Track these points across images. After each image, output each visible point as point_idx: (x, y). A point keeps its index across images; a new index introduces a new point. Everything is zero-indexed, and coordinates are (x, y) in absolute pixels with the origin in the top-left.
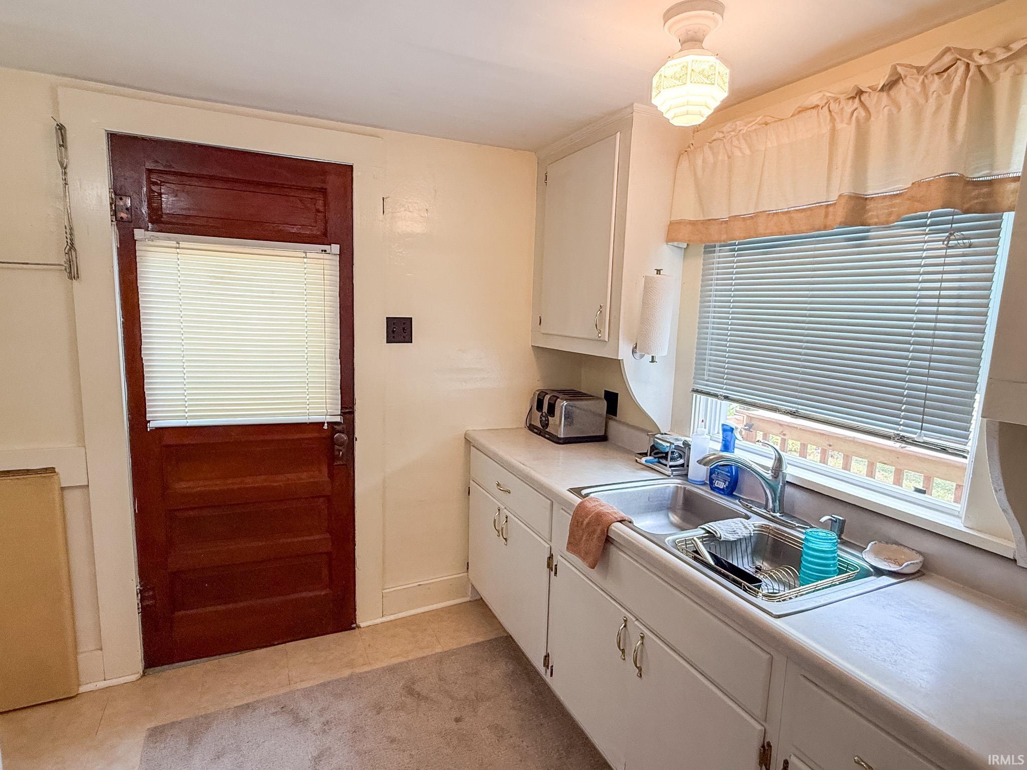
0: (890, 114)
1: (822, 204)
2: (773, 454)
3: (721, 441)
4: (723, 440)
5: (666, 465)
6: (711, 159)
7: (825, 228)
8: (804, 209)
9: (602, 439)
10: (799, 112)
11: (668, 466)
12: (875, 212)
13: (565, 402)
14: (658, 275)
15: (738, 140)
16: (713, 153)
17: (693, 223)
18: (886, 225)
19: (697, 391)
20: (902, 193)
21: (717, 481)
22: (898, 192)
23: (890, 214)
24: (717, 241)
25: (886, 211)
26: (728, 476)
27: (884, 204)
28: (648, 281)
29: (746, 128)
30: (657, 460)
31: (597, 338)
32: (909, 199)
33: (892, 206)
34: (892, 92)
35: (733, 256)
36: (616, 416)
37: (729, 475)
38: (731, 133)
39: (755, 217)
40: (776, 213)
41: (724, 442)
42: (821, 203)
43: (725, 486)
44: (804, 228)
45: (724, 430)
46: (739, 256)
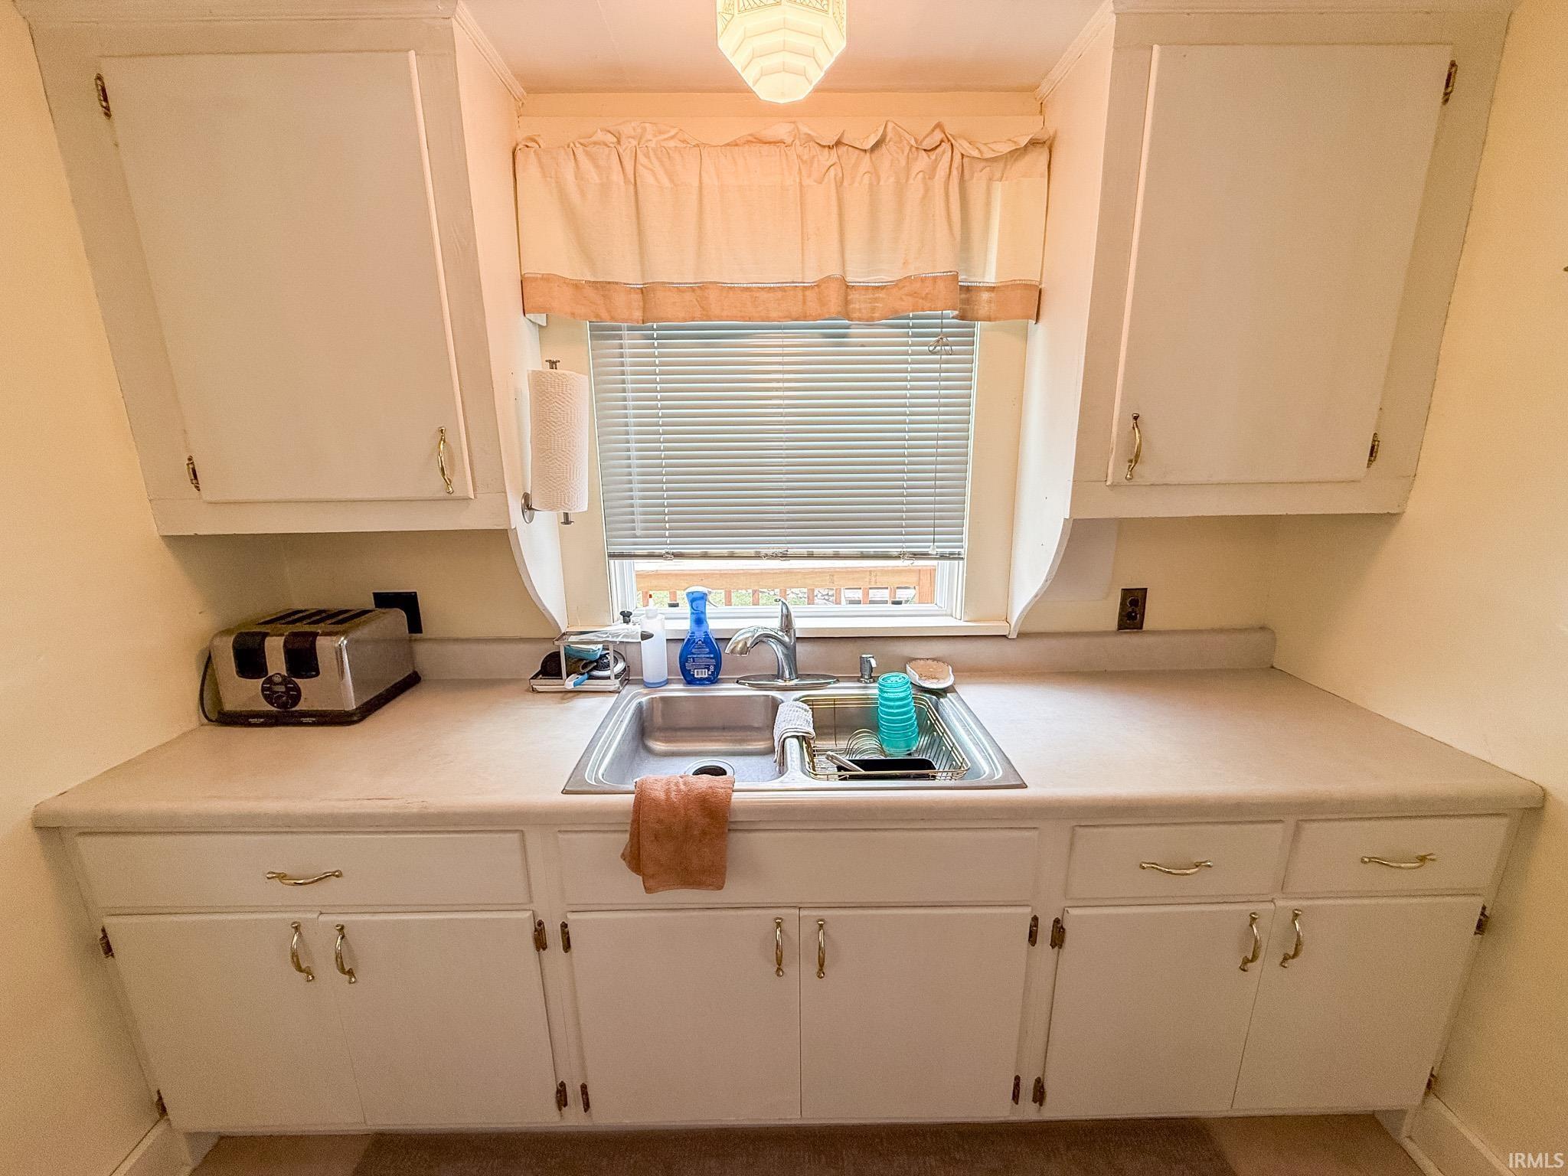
0: (871, 185)
1: (797, 285)
2: (777, 609)
3: (689, 615)
4: (692, 613)
5: (608, 678)
6: (593, 176)
7: (805, 318)
8: (770, 288)
10: (749, 142)
11: (613, 677)
12: (859, 302)
13: (342, 638)
14: (554, 370)
15: (647, 156)
16: (597, 166)
17: (577, 286)
18: (869, 321)
20: (885, 286)
21: (696, 671)
22: (880, 284)
23: (873, 309)
24: (624, 321)
25: (869, 305)
26: (711, 658)
27: (867, 297)
29: (655, 140)
30: (586, 676)
31: (443, 494)
32: (908, 295)
33: (876, 300)
35: (652, 346)
36: (421, 632)
37: (712, 656)
38: (630, 140)
39: (703, 287)
40: (730, 288)
41: (694, 616)
42: (796, 282)
43: (710, 673)
44: (774, 314)
45: (692, 601)
46: (660, 346)
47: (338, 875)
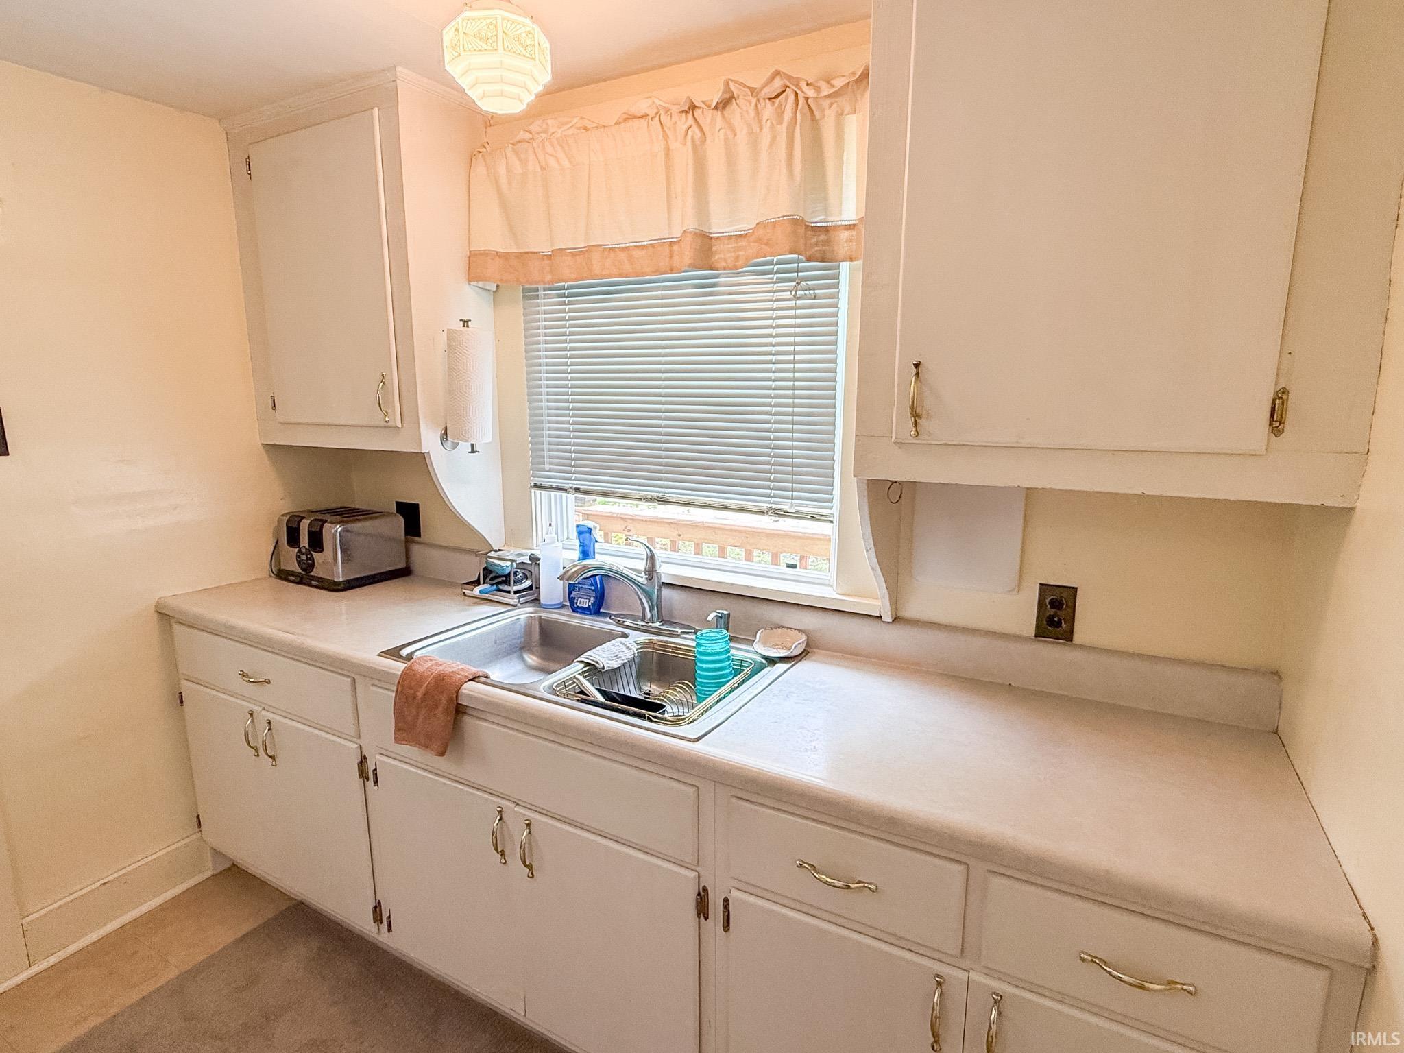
0: (726, 139)
1: (665, 241)
2: (643, 553)
3: (577, 548)
4: (580, 546)
5: (509, 592)
6: (517, 167)
7: (672, 271)
8: (644, 246)
9: (404, 573)
10: (626, 120)
11: (512, 593)
12: (723, 253)
13: (338, 526)
14: (466, 328)
15: (552, 145)
16: (520, 160)
17: (505, 256)
18: (735, 270)
19: (536, 486)
20: (746, 234)
21: (579, 599)
22: (743, 233)
23: (737, 258)
24: (537, 283)
25: (733, 254)
26: (593, 590)
27: (730, 246)
28: (451, 335)
29: (560, 131)
30: (495, 587)
31: (383, 424)
32: (755, 242)
33: (739, 249)
34: (726, 113)
35: (563, 303)
36: (419, 536)
37: (593, 588)
38: (541, 135)
39: (586, 251)
40: (610, 249)
41: (581, 547)
42: (663, 239)
43: (590, 604)
44: (647, 270)
45: (580, 533)
46: (570, 303)
47: (269, 682)
